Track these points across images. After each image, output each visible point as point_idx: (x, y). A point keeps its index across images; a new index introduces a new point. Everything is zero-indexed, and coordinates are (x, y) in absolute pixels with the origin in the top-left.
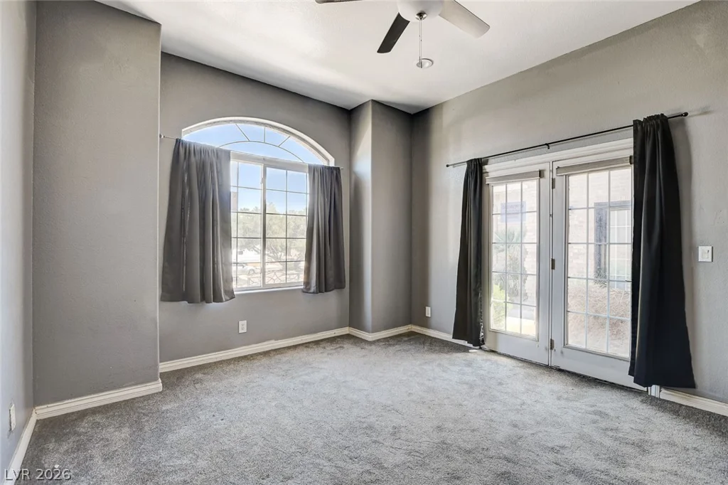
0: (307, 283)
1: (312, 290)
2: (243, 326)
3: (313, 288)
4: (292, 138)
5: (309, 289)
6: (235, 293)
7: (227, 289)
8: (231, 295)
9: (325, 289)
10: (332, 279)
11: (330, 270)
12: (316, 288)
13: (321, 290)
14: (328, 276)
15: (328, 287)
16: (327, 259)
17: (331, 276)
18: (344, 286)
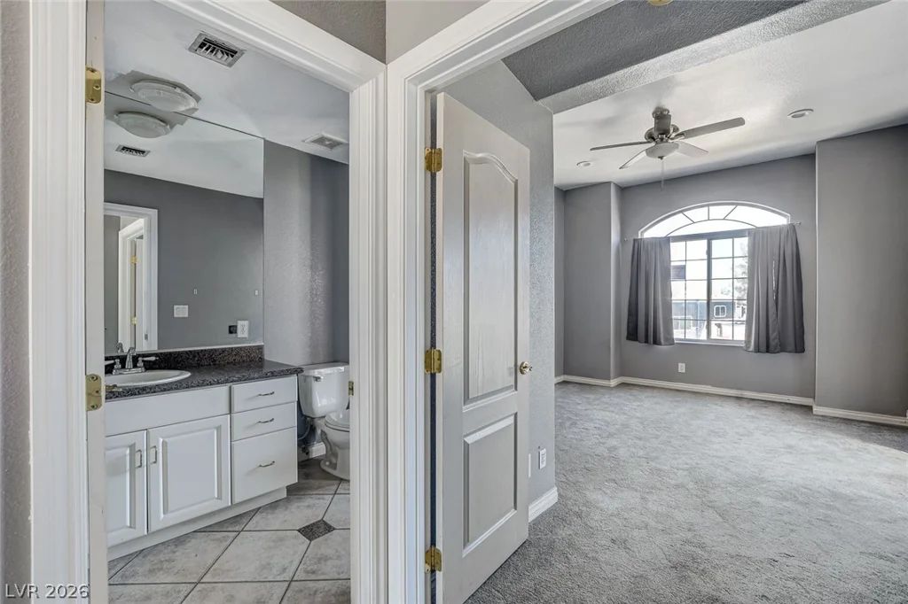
0: (748, 342)
1: (751, 350)
2: (682, 368)
3: (752, 348)
4: (739, 208)
5: (749, 347)
6: (674, 341)
7: (668, 337)
8: (670, 341)
9: (768, 351)
10: (777, 341)
11: (774, 331)
12: (755, 347)
13: (757, 350)
14: (772, 336)
15: (771, 348)
16: (771, 320)
17: (775, 338)
18: (803, 350)
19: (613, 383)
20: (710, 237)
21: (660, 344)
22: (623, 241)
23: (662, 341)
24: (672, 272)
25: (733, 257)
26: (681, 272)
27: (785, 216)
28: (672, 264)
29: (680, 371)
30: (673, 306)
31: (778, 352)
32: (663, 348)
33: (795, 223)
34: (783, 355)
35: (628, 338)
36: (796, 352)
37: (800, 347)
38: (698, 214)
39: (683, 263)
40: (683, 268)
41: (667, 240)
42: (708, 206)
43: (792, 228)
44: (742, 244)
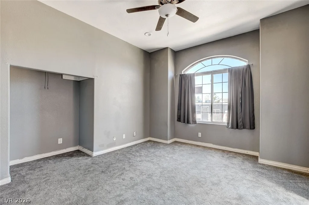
0: (228, 123)
1: (229, 127)
2: (200, 135)
3: (230, 126)
4: (225, 58)
5: (229, 126)
6: (197, 122)
7: (194, 120)
8: (195, 122)
9: (237, 128)
10: (241, 123)
11: (240, 118)
12: (231, 126)
13: (232, 128)
14: (239, 121)
15: (239, 127)
16: (239, 113)
17: (241, 122)
18: (254, 128)
19: (169, 142)
20: (213, 73)
21: (190, 124)
22: (175, 75)
23: (191, 122)
24: (196, 90)
25: (222, 82)
26: (201, 90)
27: (245, 61)
28: (196, 86)
29: (199, 136)
30: (196, 106)
31: (242, 129)
32: (191, 125)
33: (250, 64)
34: (244, 130)
35: (178, 121)
36: (251, 129)
37: (252, 126)
38: (208, 62)
39: (201, 86)
40: (201, 88)
41: (194, 75)
42: (212, 58)
43: (249, 67)
44: (226, 76)
